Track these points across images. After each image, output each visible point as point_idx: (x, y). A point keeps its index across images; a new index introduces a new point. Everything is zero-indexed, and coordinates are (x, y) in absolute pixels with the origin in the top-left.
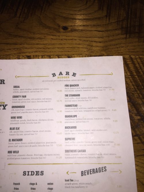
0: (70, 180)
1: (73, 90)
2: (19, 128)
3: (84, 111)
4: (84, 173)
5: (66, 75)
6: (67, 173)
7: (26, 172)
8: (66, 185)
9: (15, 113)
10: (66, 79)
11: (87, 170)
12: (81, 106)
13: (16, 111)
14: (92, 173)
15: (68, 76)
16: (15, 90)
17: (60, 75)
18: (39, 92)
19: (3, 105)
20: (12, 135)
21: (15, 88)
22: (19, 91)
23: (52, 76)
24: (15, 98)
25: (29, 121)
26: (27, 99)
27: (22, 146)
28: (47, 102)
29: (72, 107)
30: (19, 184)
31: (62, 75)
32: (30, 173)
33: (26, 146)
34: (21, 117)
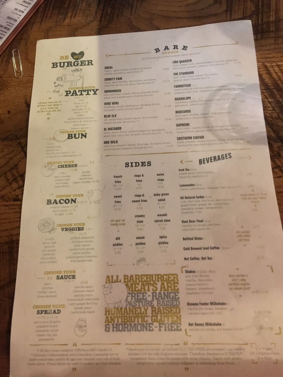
0: (185, 170)
1: (184, 66)
2: (115, 116)
3: (200, 91)
4: (202, 161)
5: (174, 49)
6: (181, 162)
7: (128, 163)
8: (180, 176)
9: (110, 98)
10: (173, 54)
11: (206, 159)
12: (196, 85)
13: (111, 96)
14: (213, 160)
15: (176, 50)
16: (107, 71)
17: (165, 49)
18: (138, 72)
19: (93, 90)
20: (107, 123)
21: (106, 70)
22: (113, 72)
23: (155, 51)
24: (108, 81)
25: (128, 106)
26: (123, 82)
27: (121, 136)
28: (149, 83)
29: (184, 88)
30: (121, 176)
31: (168, 49)
32: (134, 164)
33: (127, 135)
34: (117, 103)
